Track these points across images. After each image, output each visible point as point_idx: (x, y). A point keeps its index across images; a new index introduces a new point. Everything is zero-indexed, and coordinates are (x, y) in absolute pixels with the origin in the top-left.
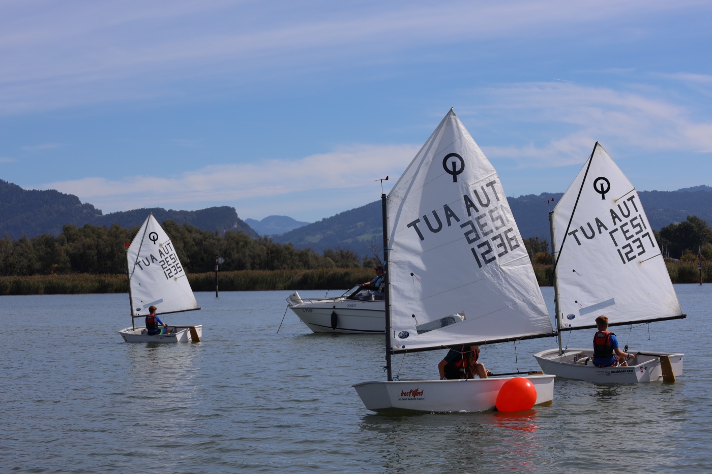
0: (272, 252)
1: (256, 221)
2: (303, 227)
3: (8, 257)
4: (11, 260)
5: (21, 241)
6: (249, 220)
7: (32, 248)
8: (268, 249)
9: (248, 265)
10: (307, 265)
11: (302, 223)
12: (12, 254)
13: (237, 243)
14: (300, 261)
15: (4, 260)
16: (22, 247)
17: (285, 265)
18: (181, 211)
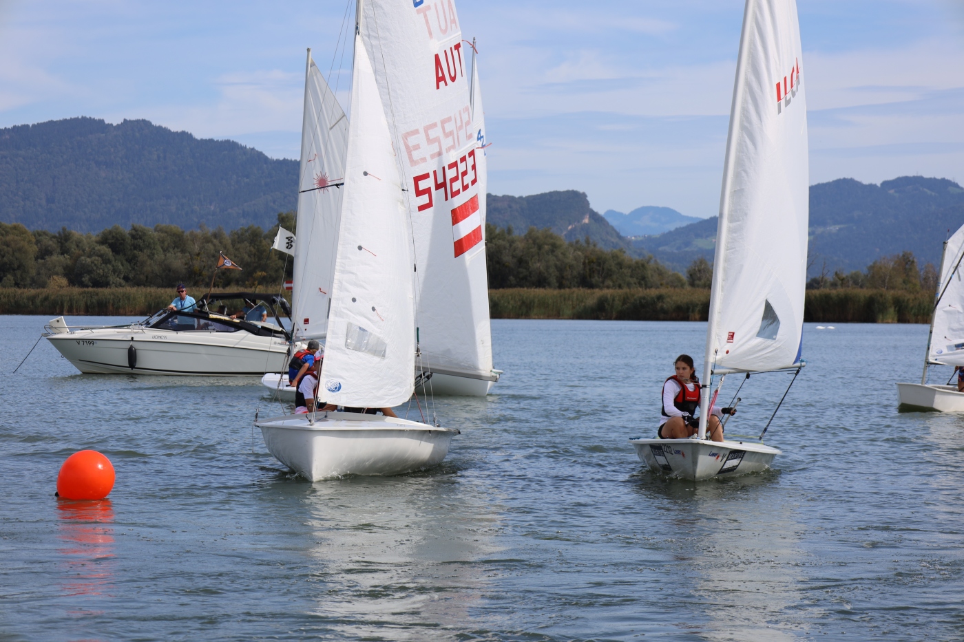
0: (591, 262)
1: (620, 214)
2: (691, 225)
3: (192, 259)
4: (197, 264)
5: (215, 236)
6: (611, 212)
7: (230, 247)
8: (586, 257)
9: (553, 280)
10: (643, 281)
11: (691, 218)
12: (198, 254)
13: (540, 248)
14: (631, 277)
15: (186, 264)
16: (214, 245)
17: (609, 282)
18: (504, 196)
